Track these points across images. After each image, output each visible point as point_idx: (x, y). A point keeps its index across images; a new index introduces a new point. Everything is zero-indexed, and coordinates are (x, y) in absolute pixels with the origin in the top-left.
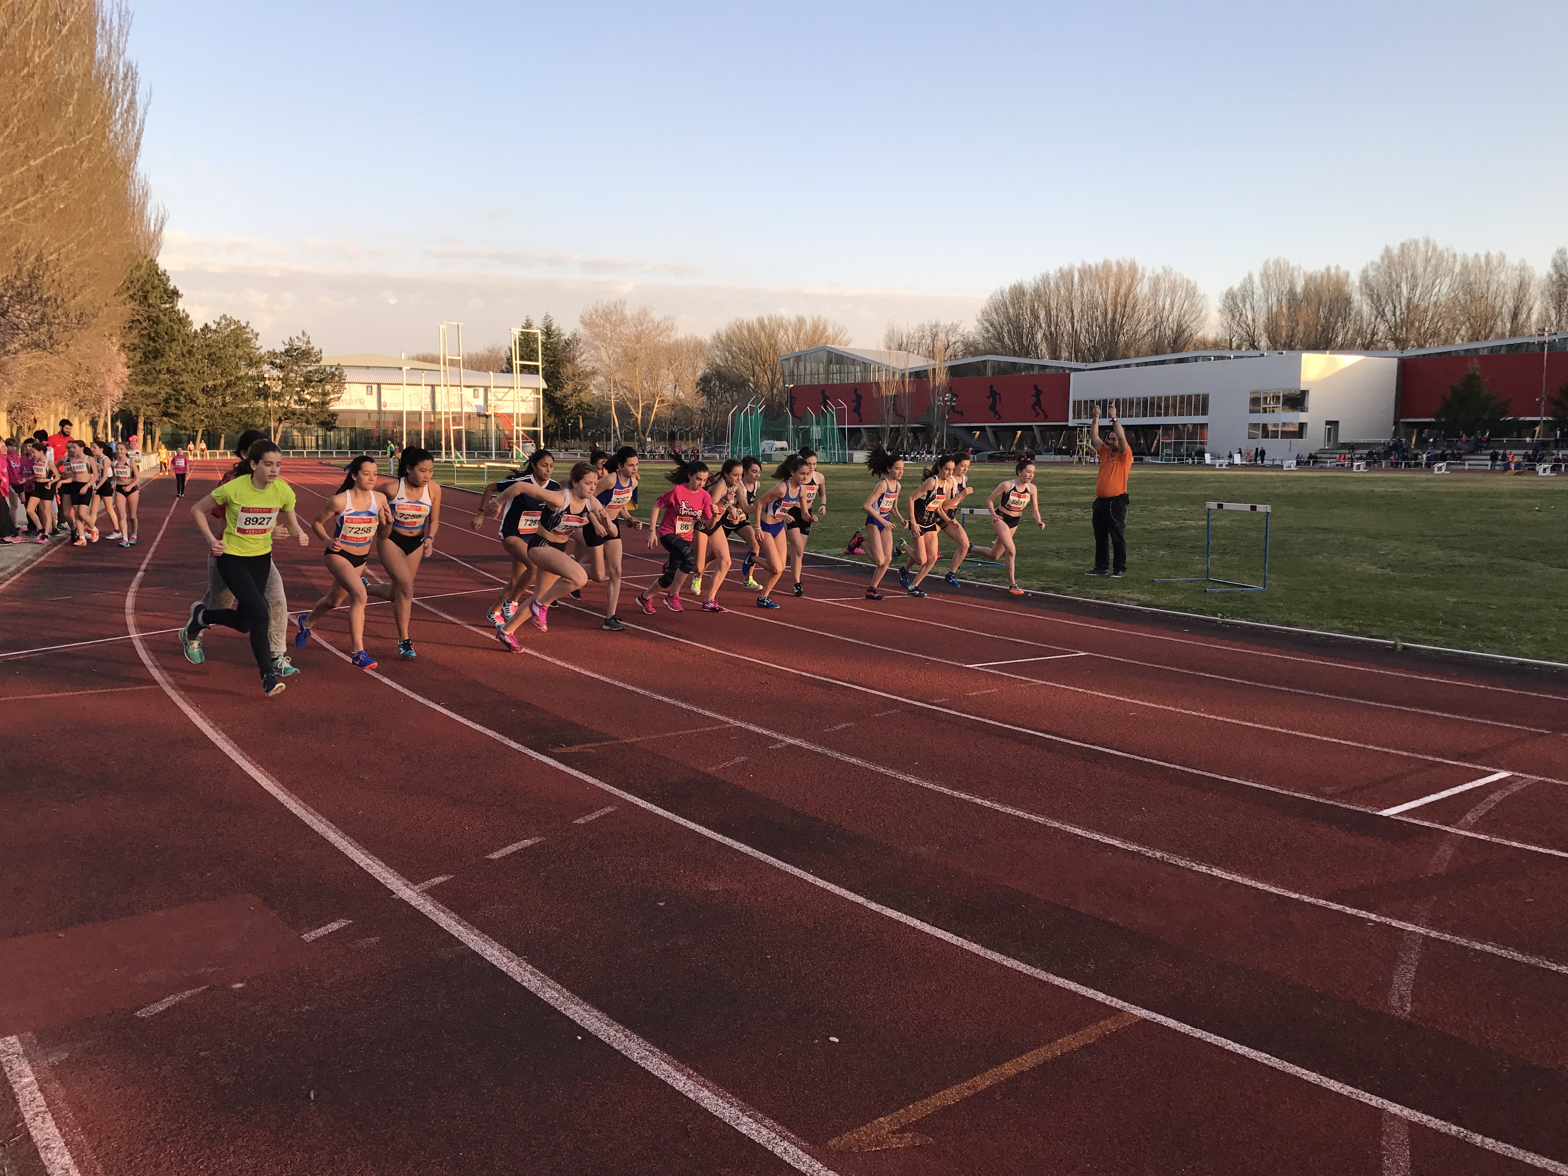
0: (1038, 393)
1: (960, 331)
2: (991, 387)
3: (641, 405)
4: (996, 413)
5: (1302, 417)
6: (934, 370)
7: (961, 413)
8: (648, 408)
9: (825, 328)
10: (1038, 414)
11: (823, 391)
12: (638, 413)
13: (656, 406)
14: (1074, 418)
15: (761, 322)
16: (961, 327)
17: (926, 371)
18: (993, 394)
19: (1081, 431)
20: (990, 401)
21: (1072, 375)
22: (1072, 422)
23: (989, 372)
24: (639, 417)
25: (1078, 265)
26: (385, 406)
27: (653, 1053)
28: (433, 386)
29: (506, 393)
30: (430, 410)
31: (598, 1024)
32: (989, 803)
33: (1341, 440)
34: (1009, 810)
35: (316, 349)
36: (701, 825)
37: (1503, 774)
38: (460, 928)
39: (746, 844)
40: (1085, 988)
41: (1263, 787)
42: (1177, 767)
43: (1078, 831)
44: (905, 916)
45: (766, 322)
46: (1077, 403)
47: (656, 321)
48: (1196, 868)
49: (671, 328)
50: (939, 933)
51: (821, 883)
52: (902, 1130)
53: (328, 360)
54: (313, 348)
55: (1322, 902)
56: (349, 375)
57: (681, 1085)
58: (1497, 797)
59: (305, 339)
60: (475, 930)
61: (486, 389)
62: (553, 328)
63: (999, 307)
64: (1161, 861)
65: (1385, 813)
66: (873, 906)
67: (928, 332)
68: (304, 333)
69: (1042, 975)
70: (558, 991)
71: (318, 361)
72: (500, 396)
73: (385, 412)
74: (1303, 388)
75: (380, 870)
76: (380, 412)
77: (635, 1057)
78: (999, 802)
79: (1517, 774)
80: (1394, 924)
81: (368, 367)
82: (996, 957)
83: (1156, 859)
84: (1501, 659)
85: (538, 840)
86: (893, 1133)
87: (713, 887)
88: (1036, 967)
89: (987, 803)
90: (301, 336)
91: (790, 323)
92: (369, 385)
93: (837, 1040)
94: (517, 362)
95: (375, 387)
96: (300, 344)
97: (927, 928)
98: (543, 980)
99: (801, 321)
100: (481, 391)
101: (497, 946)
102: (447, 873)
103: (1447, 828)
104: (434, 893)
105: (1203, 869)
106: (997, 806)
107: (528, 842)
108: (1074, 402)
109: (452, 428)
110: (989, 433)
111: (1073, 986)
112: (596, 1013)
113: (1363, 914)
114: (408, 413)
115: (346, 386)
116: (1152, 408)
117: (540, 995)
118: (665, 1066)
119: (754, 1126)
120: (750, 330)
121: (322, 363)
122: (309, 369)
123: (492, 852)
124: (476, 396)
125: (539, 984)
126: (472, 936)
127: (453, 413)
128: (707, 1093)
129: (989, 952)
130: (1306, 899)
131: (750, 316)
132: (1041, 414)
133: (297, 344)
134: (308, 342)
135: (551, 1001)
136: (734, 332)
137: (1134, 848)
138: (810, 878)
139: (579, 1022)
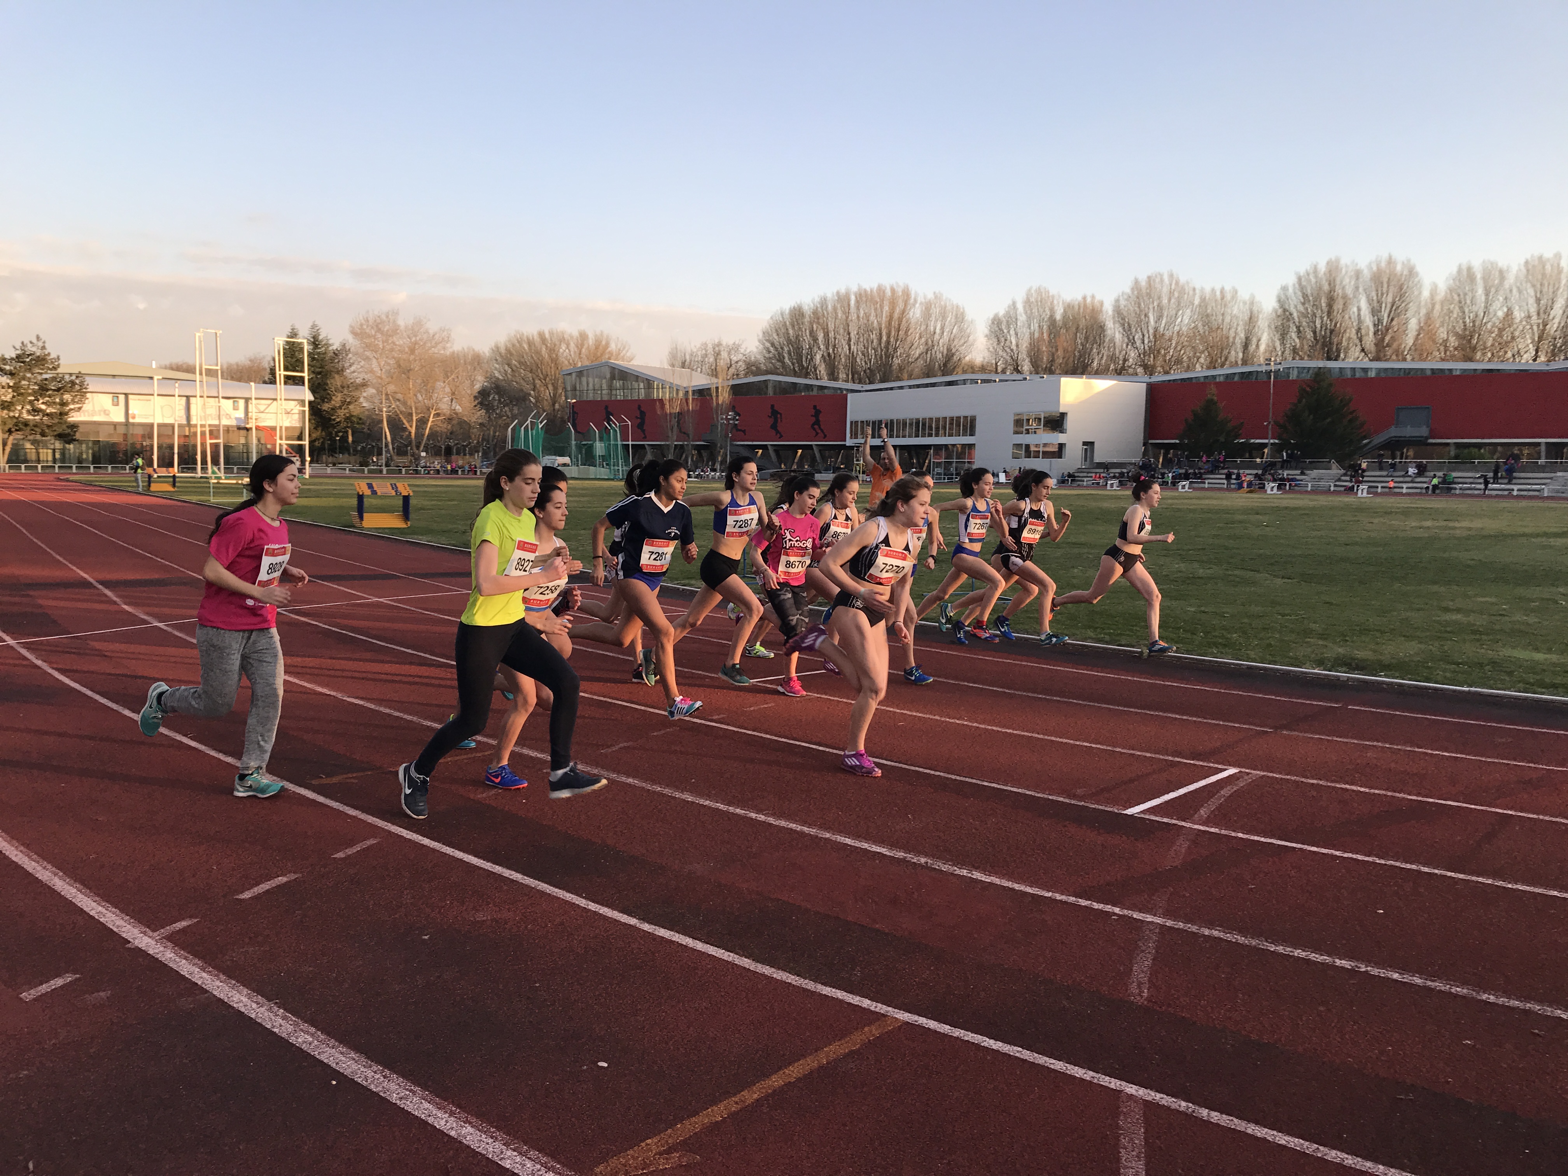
0: (817, 413)
1: (742, 351)
2: (772, 406)
3: (414, 418)
4: (777, 432)
5: (1061, 438)
6: (717, 388)
7: (744, 431)
8: (422, 422)
9: (607, 345)
10: (817, 434)
11: (606, 407)
12: (411, 426)
13: (431, 419)
14: (851, 438)
15: (541, 335)
16: (743, 346)
17: (709, 389)
18: (775, 413)
19: (858, 450)
20: (772, 421)
21: (849, 396)
22: (849, 442)
23: (770, 392)
24: (413, 431)
25: (854, 289)
26: (134, 418)
27: (414, 1093)
28: (188, 397)
29: (269, 405)
30: (184, 422)
31: (354, 1066)
32: (763, 817)
33: (1097, 459)
34: (783, 823)
35: (53, 356)
36: (469, 854)
37: (1232, 771)
38: (204, 975)
39: (517, 871)
40: (851, 996)
41: (1020, 790)
42: (942, 774)
43: (848, 841)
44: (677, 935)
45: (547, 336)
46: (854, 424)
47: (431, 332)
48: (958, 872)
49: (448, 339)
50: (712, 950)
51: (593, 906)
52: (669, 1151)
53: (67, 367)
54: (49, 354)
55: (1072, 899)
56: (92, 384)
57: (443, 1123)
58: (1226, 792)
59: (40, 344)
60: (221, 976)
61: (247, 400)
62: (321, 338)
63: (779, 327)
64: (925, 867)
65: (1130, 811)
66: (646, 927)
67: (710, 351)
68: (38, 338)
69: (809, 985)
70: (312, 1035)
71: (55, 368)
72: (262, 408)
73: (133, 424)
74: (1062, 410)
75: (114, 917)
76: (127, 424)
77: (394, 1098)
78: (773, 815)
79: (1243, 770)
80: (1135, 916)
81: (114, 376)
82: (767, 970)
83: (920, 865)
84: (1233, 664)
85: (293, 876)
86: (661, 1154)
87: (480, 917)
88: (805, 978)
89: (762, 817)
90: (35, 341)
91: (572, 337)
92: (115, 395)
93: (605, 1065)
94: (281, 373)
95: (122, 398)
96: (34, 349)
97: (700, 946)
98: (296, 1024)
99: (583, 336)
100: (242, 403)
101: (245, 991)
102: (191, 917)
103: (1183, 824)
104: (177, 940)
105: (964, 872)
106: (771, 820)
107: (282, 880)
108: (852, 422)
109: (209, 441)
110: (771, 450)
111: (839, 994)
112: (353, 1055)
113: (1108, 908)
114: (159, 425)
115: (88, 395)
116: (924, 429)
117: (292, 1040)
118: (426, 1105)
119: (518, 1159)
120: (530, 343)
121: (59, 370)
122: (45, 376)
123: (242, 892)
124: (236, 408)
125: (290, 1028)
126: (218, 983)
127: (210, 425)
128: (470, 1129)
129: (759, 966)
130: (1058, 897)
131: (531, 330)
132: (821, 435)
133: (30, 349)
134: (43, 348)
135: (304, 1047)
136: (514, 345)
137: (900, 854)
138: (582, 902)
139: (334, 1065)
